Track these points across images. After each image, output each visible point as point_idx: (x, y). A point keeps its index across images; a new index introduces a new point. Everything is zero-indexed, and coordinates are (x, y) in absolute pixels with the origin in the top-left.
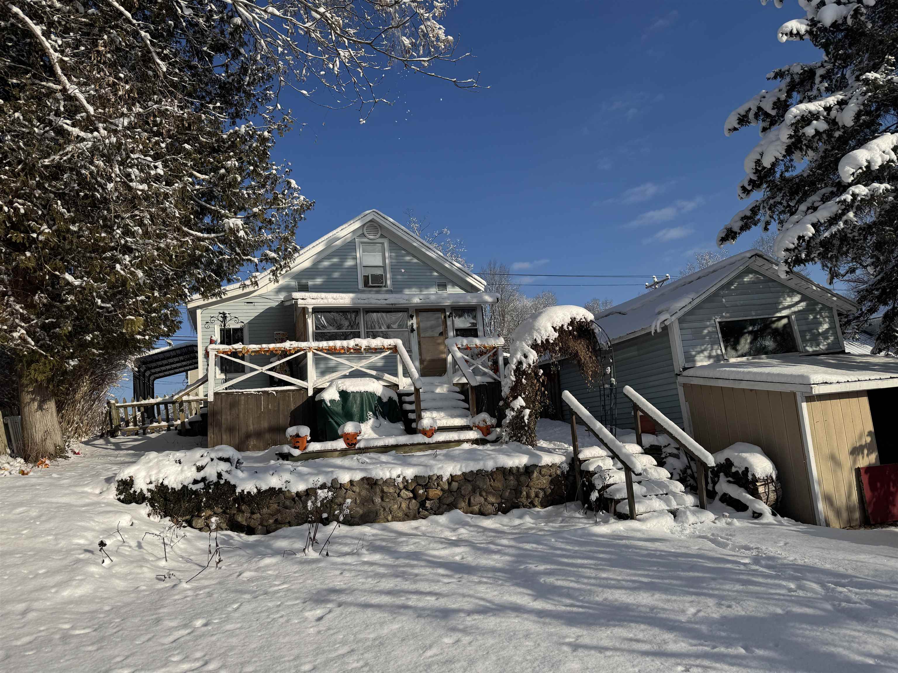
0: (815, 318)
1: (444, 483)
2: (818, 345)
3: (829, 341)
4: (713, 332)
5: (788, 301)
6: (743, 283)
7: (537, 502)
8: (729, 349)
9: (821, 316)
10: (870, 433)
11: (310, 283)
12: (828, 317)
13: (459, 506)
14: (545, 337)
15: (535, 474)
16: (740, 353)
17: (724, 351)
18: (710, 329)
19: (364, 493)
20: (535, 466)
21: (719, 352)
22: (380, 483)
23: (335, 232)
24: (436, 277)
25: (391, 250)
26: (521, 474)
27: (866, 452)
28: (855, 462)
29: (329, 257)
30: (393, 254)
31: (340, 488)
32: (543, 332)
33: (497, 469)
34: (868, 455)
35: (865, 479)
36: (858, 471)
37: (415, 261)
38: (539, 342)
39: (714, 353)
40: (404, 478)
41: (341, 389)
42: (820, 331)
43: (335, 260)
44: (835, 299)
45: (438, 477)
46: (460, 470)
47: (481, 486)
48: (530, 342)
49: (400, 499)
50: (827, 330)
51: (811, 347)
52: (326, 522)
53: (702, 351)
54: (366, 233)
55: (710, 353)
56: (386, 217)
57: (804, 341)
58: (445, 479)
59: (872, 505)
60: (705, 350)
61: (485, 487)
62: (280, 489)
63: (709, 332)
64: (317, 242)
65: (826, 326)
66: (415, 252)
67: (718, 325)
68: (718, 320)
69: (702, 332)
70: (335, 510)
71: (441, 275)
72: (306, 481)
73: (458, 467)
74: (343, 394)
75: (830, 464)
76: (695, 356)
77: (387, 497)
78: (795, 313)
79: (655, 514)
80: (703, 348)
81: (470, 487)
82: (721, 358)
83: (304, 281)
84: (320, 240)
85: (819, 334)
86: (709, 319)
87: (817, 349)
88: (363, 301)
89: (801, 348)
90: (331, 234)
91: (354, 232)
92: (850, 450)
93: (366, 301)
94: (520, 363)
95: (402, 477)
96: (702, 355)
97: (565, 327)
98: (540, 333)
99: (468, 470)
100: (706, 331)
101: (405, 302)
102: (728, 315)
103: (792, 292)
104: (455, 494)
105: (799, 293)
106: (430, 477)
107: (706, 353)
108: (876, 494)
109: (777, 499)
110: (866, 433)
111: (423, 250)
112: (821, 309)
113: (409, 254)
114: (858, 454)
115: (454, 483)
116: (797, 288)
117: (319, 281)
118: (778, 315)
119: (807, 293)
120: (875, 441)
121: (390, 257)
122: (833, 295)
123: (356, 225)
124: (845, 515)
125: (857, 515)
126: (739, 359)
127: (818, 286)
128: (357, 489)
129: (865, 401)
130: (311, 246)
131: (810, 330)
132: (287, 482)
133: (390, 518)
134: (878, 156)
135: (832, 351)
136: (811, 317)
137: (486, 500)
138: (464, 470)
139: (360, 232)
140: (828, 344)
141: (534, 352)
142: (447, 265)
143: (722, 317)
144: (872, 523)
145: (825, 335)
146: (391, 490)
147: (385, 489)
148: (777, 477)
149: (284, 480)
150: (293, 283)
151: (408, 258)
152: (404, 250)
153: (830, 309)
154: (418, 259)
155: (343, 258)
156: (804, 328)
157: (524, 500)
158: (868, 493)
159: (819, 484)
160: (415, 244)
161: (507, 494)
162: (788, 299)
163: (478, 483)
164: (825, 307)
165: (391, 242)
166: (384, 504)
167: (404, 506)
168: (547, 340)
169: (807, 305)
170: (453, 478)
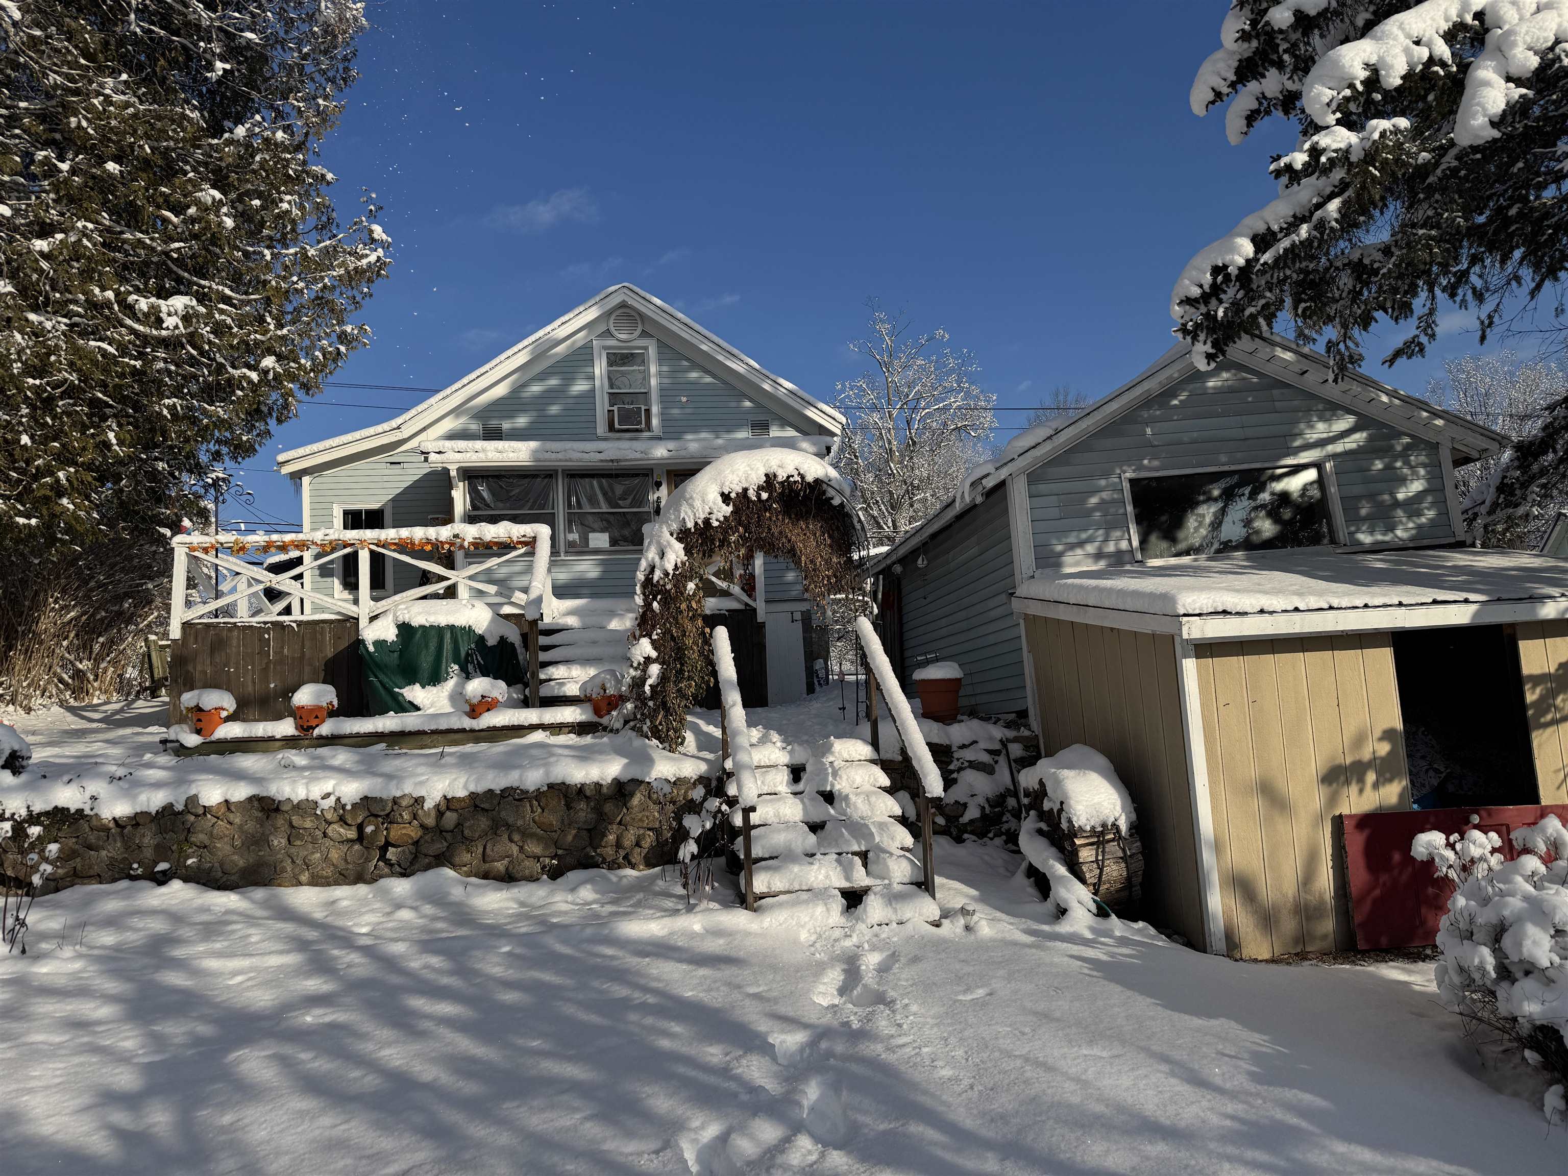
0: (1389, 467)
1: (428, 814)
2: (1391, 529)
3: (1423, 520)
4: (1113, 502)
5: (1321, 430)
6: (1205, 392)
7: (636, 857)
8: (1153, 538)
9: (1407, 463)
10: (1388, 735)
11: (506, 425)
12: (1424, 466)
13: (457, 860)
14: (702, 516)
15: (636, 800)
16: (1182, 546)
17: (1136, 543)
18: (1105, 495)
19: (250, 826)
20: (637, 783)
21: (1124, 545)
22: (285, 808)
23: (548, 328)
24: (748, 411)
25: (661, 361)
26: (608, 798)
27: (1371, 777)
28: (1332, 800)
29: (542, 377)
30: (665, 368)
31: (204, 814)
32: (698, 503)
33: (551, 786)
34: (1376, 786)
35: (1355, 842)
36: (1338, 822)
37: (708, 379)
38: (690, 524)
39: (1111, 547)
40: (338, 800)
41: (401, 619)
42: (1401, 496)
43: (553, 382)
44: (1439, 422)
45: (416, 800)
46: (465, 787)
47: (511, 820)
48: (675, 527)
49: (328, 842)
50: (1420, 496)
51: (1372, 532)
52: (162, 880)
53: (1081, 544)
54: (612, 329)
55: (1100, 548)
56: (648, 296)
57: (1353, 518)
58: (429, 805)
59: (1367, 906)
60: (1089, 540)
61: (520, 823)
62: (80, 812)
63: (1103, 502)
64: (515, 349)
65: (1417, 486)
66: (707, 364)
67: (1126, 486)
68: (1128, 475)
69: (1083, 501)
70: (189, 857)
71: (758, 405)
72: (134, 798)
73: (462, 780)
74: (405, 629)
75: (1256, 803)
76: (1061, 554)
77: (299, 837)
78: (1334, 456)
79: (805, 896)
80: (1084, 536)
81: (484, 822)
82: (1127, 558)
83: (494, 423)
84: (520, 346)
85: (1397, 504)
86: (1106, 475)
87: (1387, 538)
88: (554, 456)
89: (1342, 536)
90: (540, 333)
91: (588, 326)
92: (1322, 771)
93: (560, 456)
94: (652, 569)
95: (333, 799)
96: (1079, 551)
97: (752, 495)
98: (691, 506)
99: (481, 788)
100: (1094, 500)
101: (638, 456)
102: (1156, 463)
103: (1332, 409)
104: (448, 836)
105: (1349, 412)
106: (395, 801)
107: (1090, 548)
108: (1384, 878)
109: (1129, 878)
110: (1378, 733)
111: (721, 358)
112: (1407, 447)
113: (695, 366)
114: (1348, 783)
115: (448, 814)
116: (1346, 401)
117: (522, 421)
118: (1290, 461)
119: (1371, 411)
120: (1402, 752)
121: (660, 374)
122: (1436, 414)
123: (591, 314)
124: (1289, 925)
125: (1328, 926)
126: (1173, 561)
127: (1393, 394)
128: (237, 819)
129: (1384, 659)
130: (503, 357)
131: (1371, 497)
132: (94, 798)
133: (304, 878)
134: (1398, 50)
135: (1425, 542)
136: (1379, 465)
137: (521, 848)
138: (472, 788)
139: (602, 328)
140: (1419, 527)
141: (679, 547)
142: (766, 387)
143: (1140, 468)
144: (1361, 945)
145: (1412, 506)
146: (308, 824)
147: (296, 820)
148: (1132, 827)
149: (88, 794)
150: (474, 426)
151: (694, 375)
152: (688, 359)
153: (1433, 447)
154: (714, 376)
155: (569, 379)
156: (1357, 490)
157: (609, 852)
158: (1359, 875)
159: (1218, 847)
160: (704, 347)
161: (570, 838)
162: (1321, 426)
163: (503, 814)
164: (1417, 443)
165: (662, 346)
166: (293, 850)
167: (335, 855)
168: (707, 521)
169: (1370, 439)
170: (449, 803)
